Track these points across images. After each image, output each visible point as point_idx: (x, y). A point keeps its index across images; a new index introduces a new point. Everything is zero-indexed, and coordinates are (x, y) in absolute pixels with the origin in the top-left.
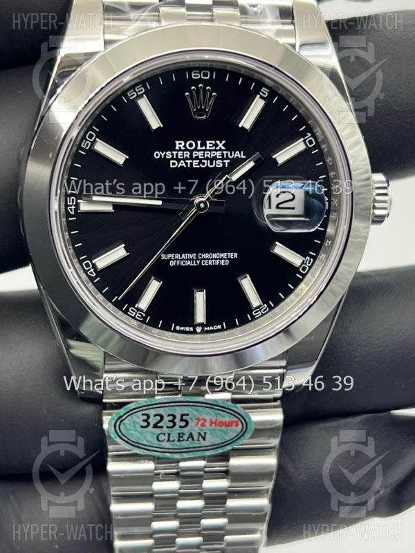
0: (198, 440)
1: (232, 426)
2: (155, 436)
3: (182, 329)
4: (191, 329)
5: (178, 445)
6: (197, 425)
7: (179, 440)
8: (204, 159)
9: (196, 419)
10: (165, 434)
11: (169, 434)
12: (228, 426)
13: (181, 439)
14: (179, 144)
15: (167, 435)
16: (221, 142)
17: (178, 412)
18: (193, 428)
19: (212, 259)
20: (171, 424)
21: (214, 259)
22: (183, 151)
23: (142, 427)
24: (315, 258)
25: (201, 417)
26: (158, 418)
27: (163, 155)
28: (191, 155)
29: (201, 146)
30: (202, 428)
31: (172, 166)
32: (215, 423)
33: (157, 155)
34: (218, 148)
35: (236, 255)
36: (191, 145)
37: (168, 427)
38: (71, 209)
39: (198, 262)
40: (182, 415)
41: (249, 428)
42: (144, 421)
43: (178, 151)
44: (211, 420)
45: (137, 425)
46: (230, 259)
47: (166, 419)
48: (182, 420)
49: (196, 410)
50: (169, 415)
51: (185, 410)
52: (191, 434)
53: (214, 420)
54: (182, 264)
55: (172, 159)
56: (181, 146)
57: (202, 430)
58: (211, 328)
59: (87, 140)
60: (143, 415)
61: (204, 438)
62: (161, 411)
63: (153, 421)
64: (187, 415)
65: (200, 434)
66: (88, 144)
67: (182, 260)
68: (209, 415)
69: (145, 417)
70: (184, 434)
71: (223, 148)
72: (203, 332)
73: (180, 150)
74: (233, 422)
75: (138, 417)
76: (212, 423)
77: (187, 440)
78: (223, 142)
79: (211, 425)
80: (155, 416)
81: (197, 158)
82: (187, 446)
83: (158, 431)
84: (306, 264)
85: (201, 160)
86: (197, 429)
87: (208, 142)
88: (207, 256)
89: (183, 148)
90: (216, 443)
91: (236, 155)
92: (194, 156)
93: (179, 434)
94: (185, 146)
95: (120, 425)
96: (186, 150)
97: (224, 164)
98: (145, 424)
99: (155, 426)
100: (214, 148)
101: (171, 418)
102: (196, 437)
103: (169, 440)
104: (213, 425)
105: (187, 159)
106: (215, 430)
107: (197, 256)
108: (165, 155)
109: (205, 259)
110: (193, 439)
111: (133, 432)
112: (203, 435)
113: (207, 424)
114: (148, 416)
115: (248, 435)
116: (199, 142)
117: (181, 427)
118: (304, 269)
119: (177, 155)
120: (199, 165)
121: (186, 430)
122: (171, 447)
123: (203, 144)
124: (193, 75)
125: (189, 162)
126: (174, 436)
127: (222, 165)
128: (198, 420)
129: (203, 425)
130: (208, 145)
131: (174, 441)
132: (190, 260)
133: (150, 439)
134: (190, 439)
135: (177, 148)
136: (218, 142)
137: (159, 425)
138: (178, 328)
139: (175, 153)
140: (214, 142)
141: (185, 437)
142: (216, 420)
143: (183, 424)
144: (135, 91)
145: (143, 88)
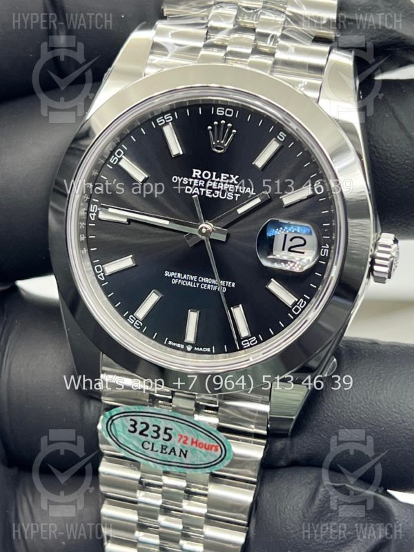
0: (180, 456)
1: (211, 449)
2: (141, 443)
3: (174, 344)
4: (182, 346)
5: (161, 456)
6: (179, 441)
7: (162, 452)
8: (217, 190)
9: (179, 435)
10: (149, 443)
11: (153, 444)
12: (208, 449)
13: (164, 451)
14: (196, 172)
15: (151, 444)
16: (234, 177)
17: (163, 424)
18: (176, 443)
19: (211, 284)
20: (155, 435)
21: (213, 284)
22: (199, 179)
23: (129, 431)
24: (308, 302)
25: (183, 435)
26: (144, 426)
27: (180, 180)
28: (205, 184)
29: (216, 178)
30: (185, 445)
31: (186, 192)
32: (196, 443)
33: (175, 179)
34: (231, 182)
35: (233, 285)
36: (206, 175)
37: (152, 437)
38: (92, 216)
39: (198, 284)
40: (166, 429)
41: (227, 455)
42: (131, 425)
43: (194, 178)
44: (192, 439)
45: (125, 428)
46: (227, 287)
47: (152, 428)
48: (165, 433)
49: (180, 427)
50: (154, 426)
51: (170, 424)
52: (173, 449)
53: (195, 440)
54: (183, 283)
55: (188, 185)
56: (198, 174)
57: (184, 447)
58: (201, 349)
59: (115, 156)
60: (131, 420)
61: (185, 456)
62: (147, 420)
63: (140, 427)
64: (171, 429)
65: (181, 451)
66: (115, 160)
67: (183, 280)
68: (191, 434)
69: (133, 423)
70: (167, 447)
71: (236, 182)
72: (192, 351)
73: (196, 178)
74: (212, 446)
75: (127, 421)
76: (193, 442)
77: (170, 454)
78: (237, 177)
79: (192, 444)
80: (142, 423)
81: (210, 188)
82: (169, 460)
83: (144, 438)
84: (299, 305)
85: (214, 190)
86: (179, 445)
87: (223, 175)
88: (206, 280)
89: (199, 177)
90: (196, 463)
91: (247, 191)
92: (208, 185)
93: (162, 446)
94: (201, 175)
95: (111, 425)
96: (202, 179)
97: (234, 197)
98: (132, 429)
99: (141, 433)
100: (227, 181)
101: (156, 429)
102: (178, 453)
103: (152, 450)
104: (194, 445)
105: (201, 187)
106: (195, 450)
107: (197, 279)
108: (182, 180)
109: (204, 283)
110: (175, 454)
111: (121, 434)
112: (185, 452)
113: (189, 442)
114: (136, 423)
115: (226, 462)
116: (214, 174)
117: (164, 439)
118: (297, 310)
119: (193, 182)
120: (211, 194)
121: (168, 443)
122: (155, 457)
123: (218, 176)
124: (218, 111)
125: (202, 190)
126: (158, 447)
127: (232, 198)
128: (181, 436)
129: (184, 442)
130: (222, 178)
131: (157, 451)
132: (191, 281)
133: (136, 444)
134: (172, 453)
135: (194, 176)
136: (232, 176)
137: (145, 433)
138: (170, 343)
139: (191, 180)
140: (228, 175)
141: (168, 450)
142: (197, 440)
143: (167, 437)
144: (164, 118)
145: (171, 117)
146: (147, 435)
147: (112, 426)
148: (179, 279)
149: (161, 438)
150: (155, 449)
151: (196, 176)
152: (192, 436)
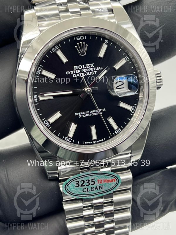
0: (100, 189)
1: (113, 181)
2: (82, 190)
3: (88, 143)
4: (91, 143)
5: (92, 192)
6: (98, 183)
7: (92, 190)
9: (98, 180)
10: (86, 189)
11: (88, 188)
12: (111, 182)
13: (93, 190)
14: (75, 67)
15: (87, 189)
17: (90, 178)
18: (97, 184)
19: (95, 112)
20: (88, 184)
21: (96, 112)
22: (78, 70)
23: (76, 187)
24: (136, 106)
25: (100, 179)
26: (82, 182)
27: (70, 73)
28: (81, 71)
29: (85, 67)
30: (101, 184)
31: (74, 77)
32: (106, 181)
33: (67, 73)
35: (105, 109)
36: (80, 67)
37: (87, 185)
38: (36, 100)
39: (90, 114)
40: (92, 180)
41: (119, 181)
42: (77, 184)
44: (104, 180)
45: (74, 186)
46: (103, 111)
47: (86, 182)
48: (92, 181)
49: (98, 177)
50: (87, 180)
51: (93, 177)
52: (96, 187)
53: (105, 180)
54: (84, 116)
55: (74, 74)
56: (77, 68)
57: (100, 185)
58: (99, 141)
60: (76, 181)
61: (102, 188)
62: (83, 179)
63: (80, 184)
64: (94, 179)
65: (100, 186)
66: (39, 72)
67: (84, 114)
68: (103, 178)
69: (77, 182)
70: (93, 187)
71: (93, 66)
72: (96, 143)
74: (113, 180)
75: (74, 183)
76: (104, 181)
77: (95, 190)
78: (93, 64)
79: (104, 182)
80: (81, 181)
81: (83, 72)
82: (95, 193)
83: (83, 187)
84: (133, 109)
85: (85, 72)
86: (98, 184)
87: (87, 65)
88: (93, 111)
89: (77, 69)
91: (99, 69)
93: (92, 188)
94: (78, 68)
96: (79, 69)
97: (94, 73)
98: (77, 185)
99: (82, 186)
100: (90, 67)
101: (88, 181)
102: (98, 188)
103: (88, 191)
104: (105, 182)
106: (106, 184)
107: (89, 112)
109: (93, 113)
110: (97, 189)
111: (73, 189)
112: (101, 187)
113: (103, 182)
114: (78, 182)
116: (83, 65)
117: (92, 185)
118: (133, 111)
119: (75, 72)
120: (85, 75)
121: (94, 186)
122: (89, 194)
123: (85, 66)
124: (77, 38)
125: (80, 74)
126: (90, 189)
128: (99, 180)
129: (101, 183)
130: (87, 66)
131: (90, 191)
132: (87, 114)
133: (80, 191)
134: (96, 189)
135: (75, 69)
136: (91, 64)
137: (83, 185)
138: (86, 143)
139: (74, 71)
140: (89, 65)
141: (94, 189)
142: (106, 180)
143: (93, 183)
144: (55, 48)
145: (58, 47)
146: (84, 186)
147: (68, 188)
148: (81, 115)
149: (90, 185)
150: (89, 190)
151: (76, 69)
152: (103, 179)
